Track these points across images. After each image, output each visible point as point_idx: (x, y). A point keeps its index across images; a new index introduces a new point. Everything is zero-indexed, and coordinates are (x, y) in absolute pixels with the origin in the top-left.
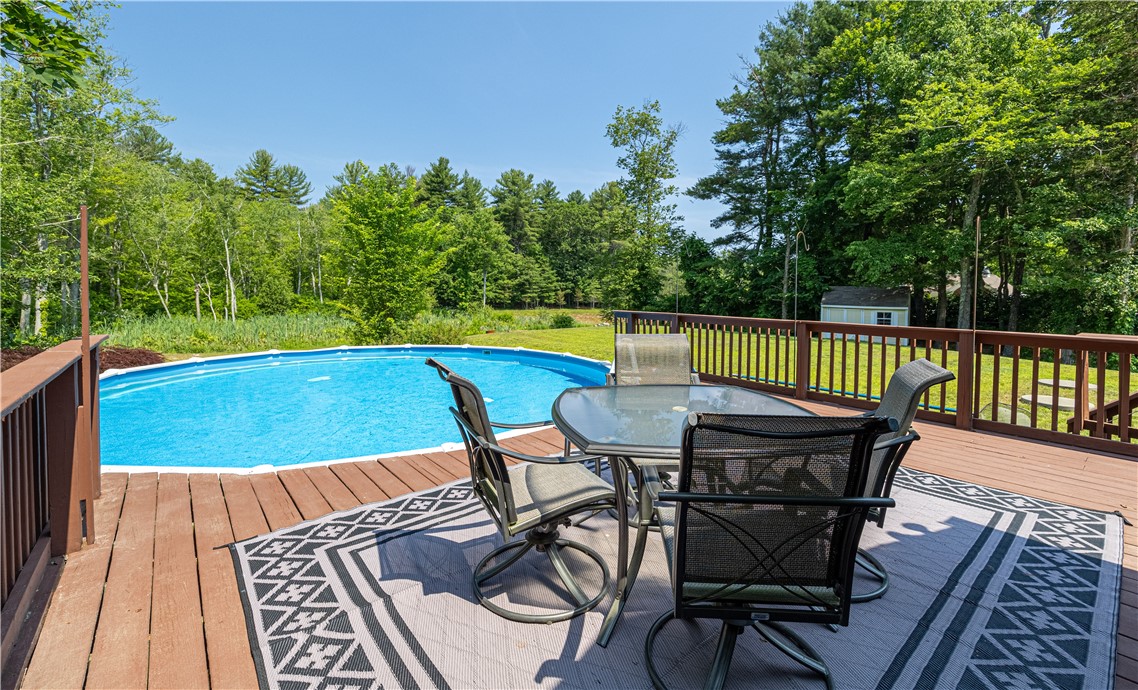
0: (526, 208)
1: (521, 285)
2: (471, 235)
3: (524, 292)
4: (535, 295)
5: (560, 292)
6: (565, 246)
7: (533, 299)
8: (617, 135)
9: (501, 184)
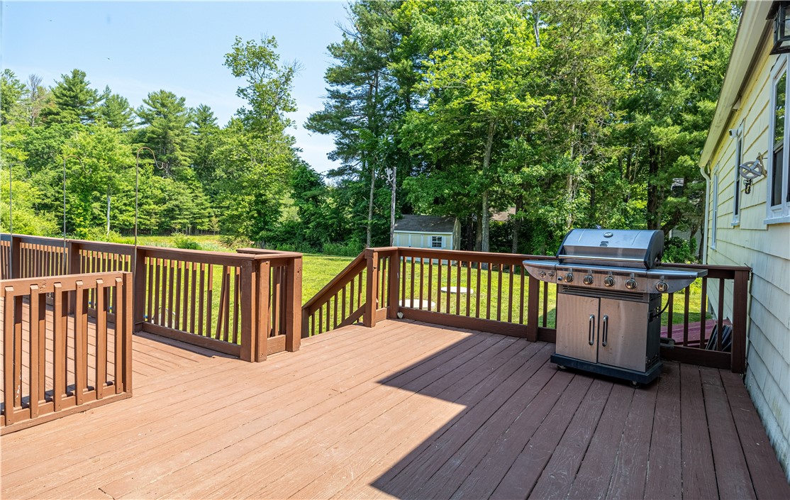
0: (177, 132)
1: (171, 211)
2: (90, 155)
3: (173, 218)
4: (185, 221)
5: (213, 219)
6: (219, 172)
7: (184, 225)
8: (236, 64)
9: (148, 104)
